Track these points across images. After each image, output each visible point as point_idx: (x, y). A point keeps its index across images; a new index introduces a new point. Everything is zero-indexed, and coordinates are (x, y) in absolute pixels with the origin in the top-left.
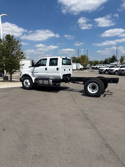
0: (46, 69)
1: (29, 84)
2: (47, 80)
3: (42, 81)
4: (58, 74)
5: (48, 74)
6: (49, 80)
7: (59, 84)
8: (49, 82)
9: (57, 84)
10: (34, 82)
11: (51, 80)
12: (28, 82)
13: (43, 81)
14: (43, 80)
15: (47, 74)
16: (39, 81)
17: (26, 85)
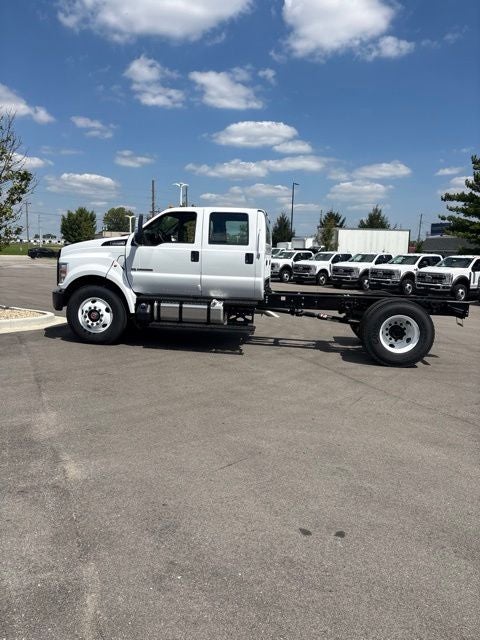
0: (195, 256)
1: (107, 318)
2: (200, 303)
3: (178, 305)
4: (252, 279)
5: (204, 277)
6: (209, 304)
7: (249, 317)
8: (209, 309)
9: (240, 319)
10: (132, 311)
11: (219, 305)
12: (103, 312)
13: (181, 308)
14: (181, 303)
15: (198, 277)
16: (162, 305)
17: (90, 322)
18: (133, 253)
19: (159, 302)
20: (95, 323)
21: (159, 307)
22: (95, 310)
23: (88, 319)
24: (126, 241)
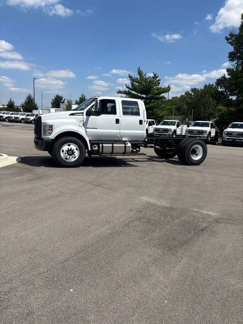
0: (117, 121)
1: (77, 154)
2: (121, 143)
3: (111, 145)
4: (142, 131)
5: (121, 131)
6: (125, 144)
7: (138, 149)
8: (125, 146)
9: (135, 150)
11: (129, 145)
12: (75, 150)
13: (113, 146)
15: (118, 131)
16: (104, 145)
17: (68, 156)
18: (87, 120)
19: (102, 144)
20: (71, 157)
21: (102, 146)
22: (71, 150)
23: (67, 154)
24: (83, 113)
